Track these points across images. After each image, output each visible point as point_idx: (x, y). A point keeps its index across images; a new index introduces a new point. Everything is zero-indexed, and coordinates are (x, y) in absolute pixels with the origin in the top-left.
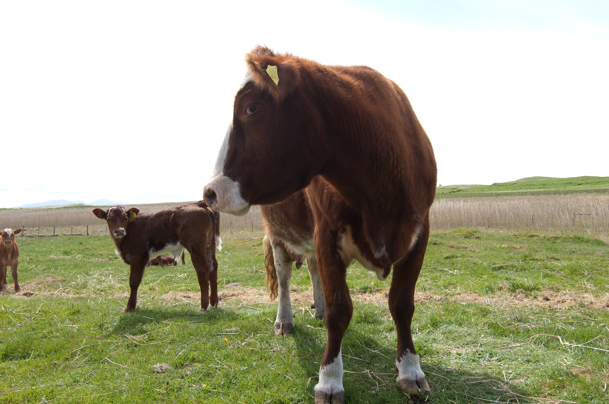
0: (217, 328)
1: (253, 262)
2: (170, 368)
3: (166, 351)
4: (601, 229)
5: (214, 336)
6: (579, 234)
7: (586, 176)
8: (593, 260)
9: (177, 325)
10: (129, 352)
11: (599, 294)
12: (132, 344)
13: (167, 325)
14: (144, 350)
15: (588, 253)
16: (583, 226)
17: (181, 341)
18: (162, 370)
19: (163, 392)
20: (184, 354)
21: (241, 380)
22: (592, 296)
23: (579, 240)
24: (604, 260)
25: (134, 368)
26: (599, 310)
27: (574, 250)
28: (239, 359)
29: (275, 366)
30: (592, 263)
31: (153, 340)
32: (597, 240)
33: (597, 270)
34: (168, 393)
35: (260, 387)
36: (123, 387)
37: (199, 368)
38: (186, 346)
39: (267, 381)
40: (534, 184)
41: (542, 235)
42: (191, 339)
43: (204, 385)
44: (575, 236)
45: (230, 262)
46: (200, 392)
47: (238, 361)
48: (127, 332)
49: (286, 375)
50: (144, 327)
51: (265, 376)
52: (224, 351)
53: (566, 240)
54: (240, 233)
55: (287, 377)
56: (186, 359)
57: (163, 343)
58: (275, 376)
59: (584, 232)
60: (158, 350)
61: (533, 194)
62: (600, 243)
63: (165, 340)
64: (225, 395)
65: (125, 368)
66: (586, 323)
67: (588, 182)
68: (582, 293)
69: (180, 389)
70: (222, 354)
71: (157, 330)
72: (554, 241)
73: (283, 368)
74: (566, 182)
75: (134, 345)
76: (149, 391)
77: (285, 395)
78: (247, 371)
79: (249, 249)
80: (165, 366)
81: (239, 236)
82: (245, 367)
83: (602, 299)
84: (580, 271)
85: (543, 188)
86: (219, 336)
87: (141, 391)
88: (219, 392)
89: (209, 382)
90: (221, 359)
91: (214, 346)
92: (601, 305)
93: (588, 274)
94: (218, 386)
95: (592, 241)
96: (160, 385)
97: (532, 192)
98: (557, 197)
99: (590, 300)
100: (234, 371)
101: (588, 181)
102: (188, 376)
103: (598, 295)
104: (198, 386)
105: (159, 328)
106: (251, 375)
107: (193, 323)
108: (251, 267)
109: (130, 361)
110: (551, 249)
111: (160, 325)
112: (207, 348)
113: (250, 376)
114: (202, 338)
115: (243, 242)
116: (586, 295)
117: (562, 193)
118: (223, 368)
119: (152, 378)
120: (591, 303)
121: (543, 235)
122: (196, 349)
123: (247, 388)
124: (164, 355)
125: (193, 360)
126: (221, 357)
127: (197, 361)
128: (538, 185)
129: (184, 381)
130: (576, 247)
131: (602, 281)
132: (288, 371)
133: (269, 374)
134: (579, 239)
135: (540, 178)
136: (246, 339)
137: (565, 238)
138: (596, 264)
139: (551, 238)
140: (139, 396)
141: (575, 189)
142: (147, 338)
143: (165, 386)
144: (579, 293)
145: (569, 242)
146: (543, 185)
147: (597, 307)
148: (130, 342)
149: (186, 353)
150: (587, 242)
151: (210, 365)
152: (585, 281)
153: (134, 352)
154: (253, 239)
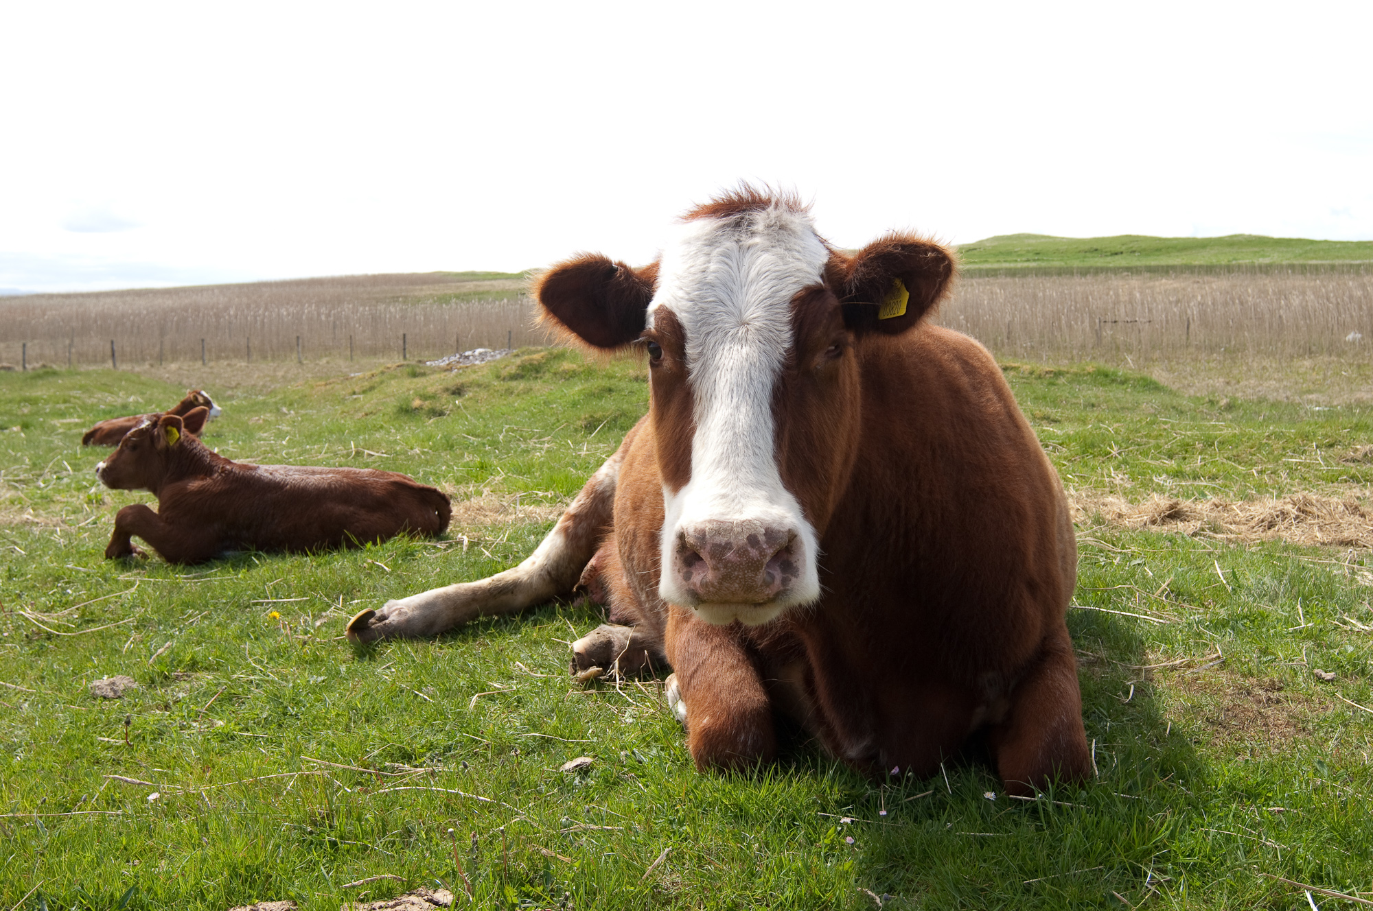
0: (254, 589)
1: (351, 432)
2: (135, 686)
3: (126, 646)
4: (1157, 354)
5: (246, 607)
6: (1110, 368)
7: (1130, 236)
8: (1132, 421)
9: (154, 584)
10: (31, 652)
11: (1139, 497)
12: (38, 634)
13: (129, 585)
14: (70, 645)
15: (1123, 408)
16: (1118, 348)
17: (164, 621)
18: (115, 692)
19: (118, 744)
20: (172, 652)
21: (311, 706)
22: (1123, 501)
23: (1105, 378)
24: (1154, 423)
25: (46, 689)
26: (1134, 530)
27: (1093, 400)
28: (307, 658)
29: (392, 672)
30: (1128, 429)
31: (93, 621)
32: (1144, 379)
33: (1138, 445)
34: (130, 746)
35: (355, 722)
36: (16, 736)
37: (208, 683)
38: (177, 633)
39: (373, 707)
40: (1016, 250)
41: (1026, 367)
42: (190, 616)
43: (221, 723)
44: (1098, 371)
45: (295, 433)
46: (208, 739)
47: (303, 662)
48: (26, 605)
49: (418, 690)
50: (69, 591)
51: (368, 695)
52: (270, 643)
53: (1077, 378)
54: (321, 363)
55: (421, 695)
56: (175, 663)
57: (118, 627)
58: (393, 694)
59: (1119, 362)
60: (107, 646)
61: (1012, 273)
62: (1151, 386)
63: (122, 620)
64: (272, 742)
65: (22, 691)
66: (1104, 559)
67: (1134, 249)
68: (1102, 494)
69: (160, 734)
70: (263, 648)
71: (103, 598)
72: (1052, 380)
73: (412, 676)
74: (1087, 247)
75: (44, 635)
76: (81, 742)
77: (415, 737)
78: (326, 687)
79: (342, 401)
80: (122, 681)
81: (319, 371)
82: (321, 676)
83: (1143, 507)
84: (1102, 446)
85: (1034, 260)
86: (259, 608)
87: (61, 743)
88: (257, 738)
89: (233, 715)
90: (262, 662)
91: (245, 631)
92: (1139, 519)
93: (1120, 454)
94: (254, 723)
95: (1135, 380)
96: (109, 727)
97: (1010, 269)
98: (1065, 280)
99: (1118, 511)
100: (294, 686)
101: (1135, 246)
102: (181, 703)
103: (1136, 499)
104: (206, 726)
105: (108, 593)
106: (334, 694)
107: (194, 578)
108: (345, 443)
109: (32, 674)
110: (1045, 398)
111: (110, 585)
112: (229, 635)
113: (331, 698)
114: (217, 611)
115: (326, 385)
116: (1110, 499)
117: (1075, 271)
118: (268, 681)
119: (90, 711)
120: (1120, 516)
121: (1028, 367)
122: (201, 638)
123: (324, 725)
124: (120, 657)
125: (194, 665)
126: (262, 654)
127: (201, 667)
128: (1024, 252)
129: (170, 716)
130: (1099, 394)
131: (1149, 467)
132: (423, 682)
133: (378, 691)
134: (1106, 376)
135: (1029, 236)
136: (325, 611)
137: (1076, 374)
138: (1137, 431)
139: (1047, 373)
140: (56, 755)
141: (1105, 265)
142: (76, 616)
143: (121, 728)
144: (1095, 495)
145: (1085, 382)
146: (1037, 254)
147: (1131, 523)
148: (34, 629)
149: (176, 650)
150: (1123, 383)
151: (235, 676)
152: (1112, 469)
153: (43, 652)
154: (352, 378)
